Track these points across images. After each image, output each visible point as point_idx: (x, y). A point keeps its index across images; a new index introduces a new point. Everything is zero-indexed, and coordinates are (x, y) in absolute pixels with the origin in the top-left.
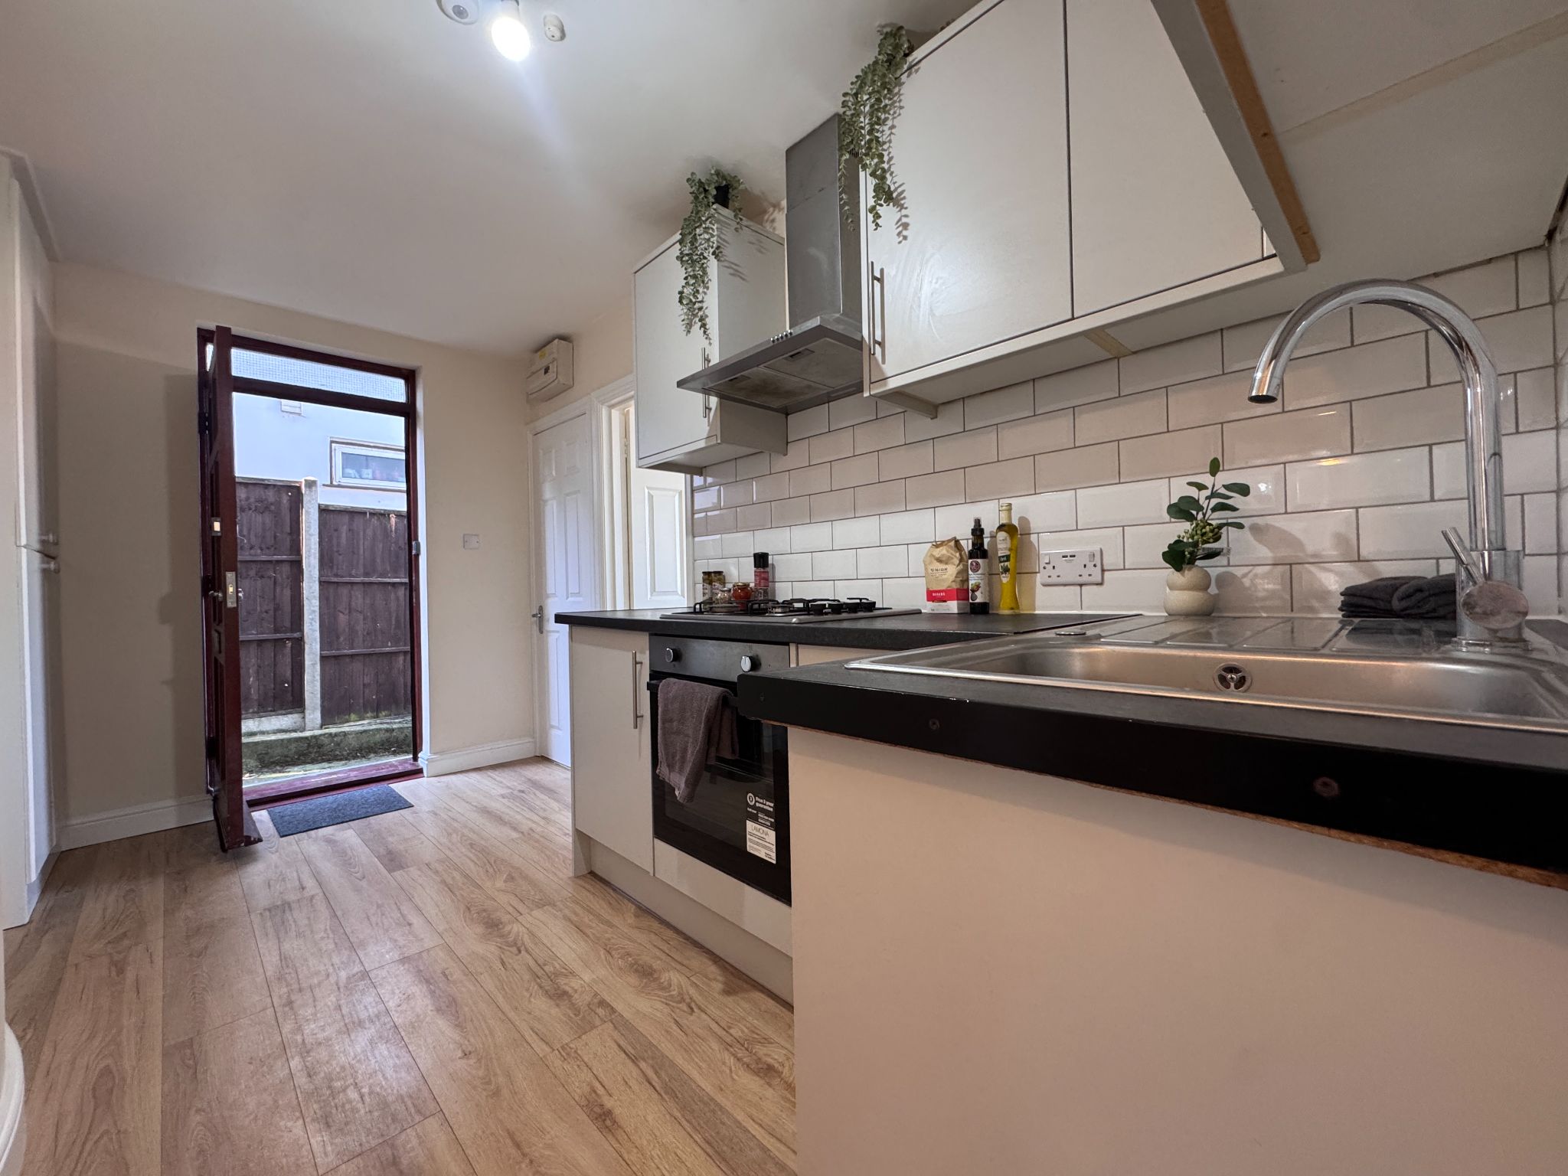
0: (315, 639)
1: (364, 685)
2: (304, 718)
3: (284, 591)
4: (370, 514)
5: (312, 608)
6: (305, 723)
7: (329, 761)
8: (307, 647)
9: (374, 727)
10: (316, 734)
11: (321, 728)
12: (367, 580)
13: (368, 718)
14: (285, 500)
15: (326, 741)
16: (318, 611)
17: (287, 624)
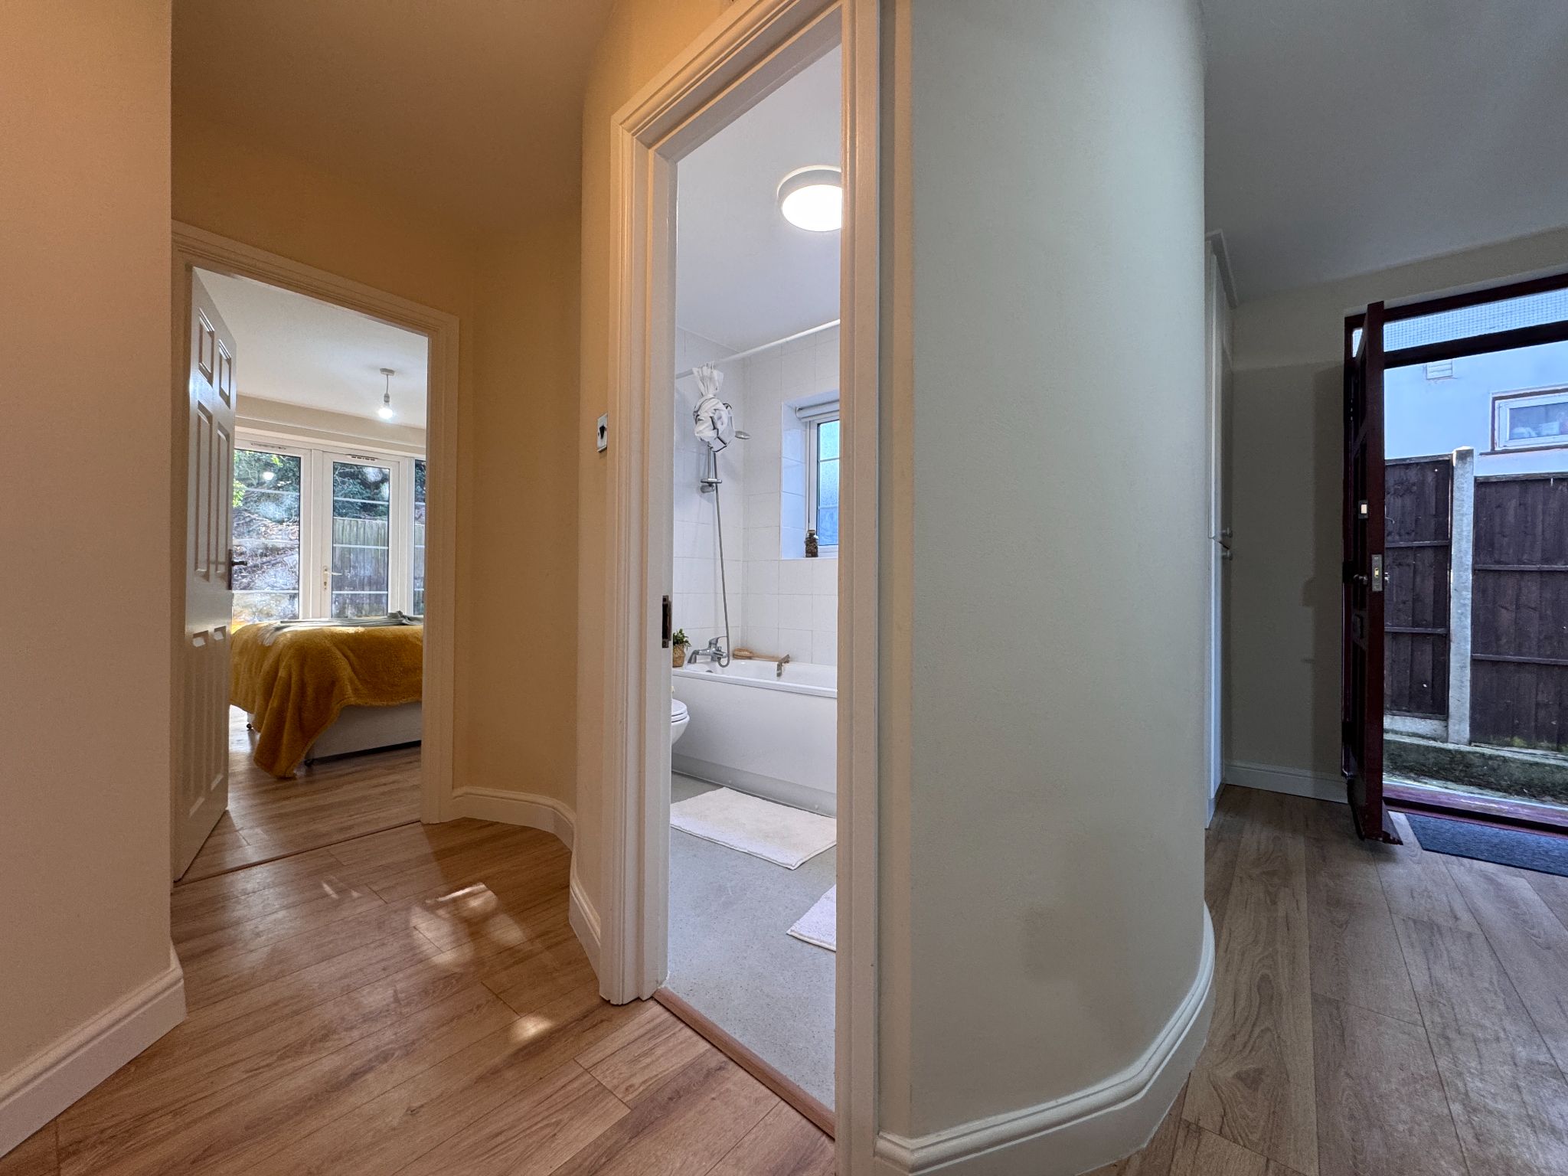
0: (1465, 638)
1: (1538, 704)
2: (1446, 727)
3: (1426, 582)
4: (1554, 480)
5: (1462, 601)
6: (1447, 734)
7: (1479, 786)
8: (1453, 646)
9: (1553, 762)
10: (1462, 749)
11: (1470, 744)
12: (1546, 567)
13: (1542, 748)
14: (1430, 478)
15: (1477, 761)
16: (1470, 605)
17: (1429, 617)
